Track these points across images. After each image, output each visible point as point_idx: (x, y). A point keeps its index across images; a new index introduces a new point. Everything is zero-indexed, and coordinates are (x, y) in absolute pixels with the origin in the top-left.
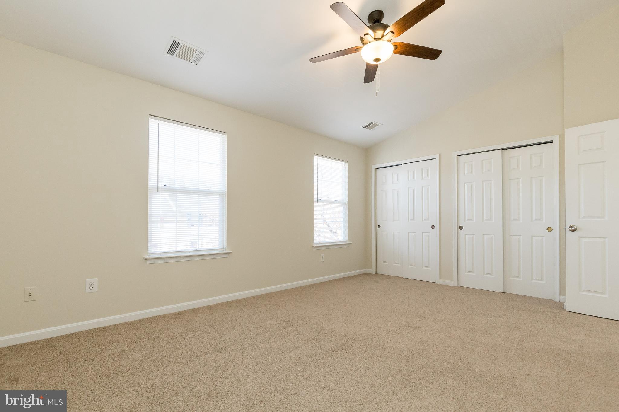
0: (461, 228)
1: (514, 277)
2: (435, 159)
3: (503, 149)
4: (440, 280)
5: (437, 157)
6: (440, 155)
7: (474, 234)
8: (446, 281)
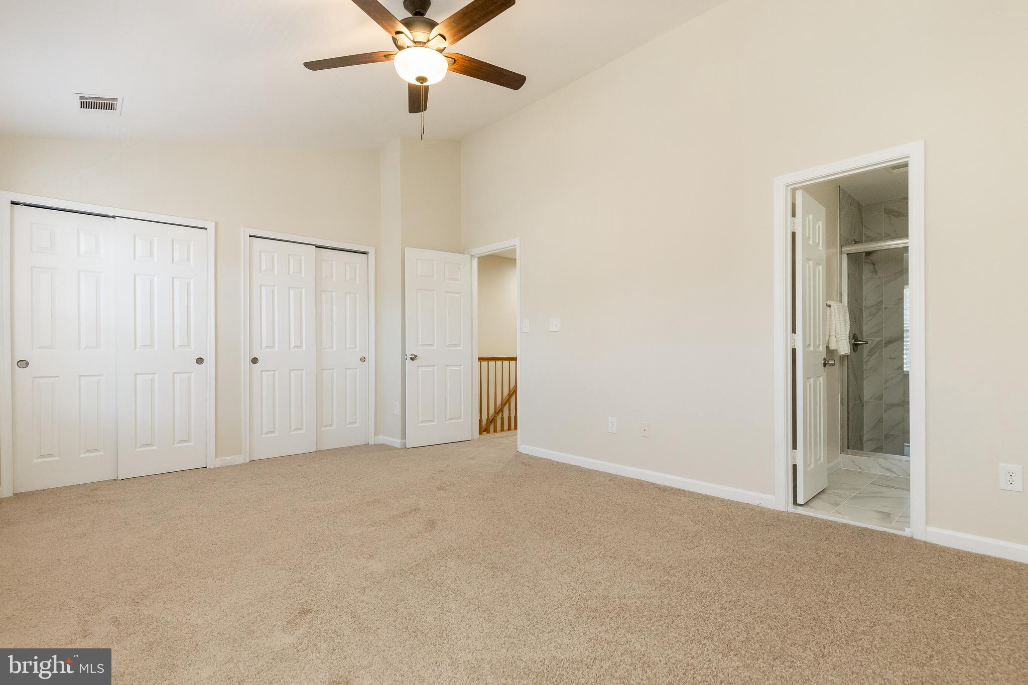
0: (255, 360)
1: (326, 426)
2: (205, 229)
3: (317, 247)
4: (217, 460)
5: (211, 226)
6: (216, 224)
7: (275, 371)
8: (228, 458)
